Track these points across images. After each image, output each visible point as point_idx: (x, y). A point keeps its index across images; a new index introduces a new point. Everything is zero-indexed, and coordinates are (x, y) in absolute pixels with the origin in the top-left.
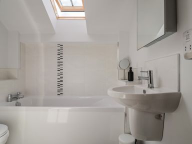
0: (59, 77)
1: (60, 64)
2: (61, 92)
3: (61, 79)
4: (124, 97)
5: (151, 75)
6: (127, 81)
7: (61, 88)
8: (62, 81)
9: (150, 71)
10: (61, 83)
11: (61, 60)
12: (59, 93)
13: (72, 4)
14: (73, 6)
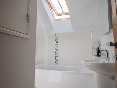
0: (56, 54)
1: (56, 46)
2: (57, 63)
3: (57, 55)
4: (90, 65)
5: (108, 52)
6: (97, 56)
7: (57, 60)
8: (57, 56)
9: (107, 50)
10: (57, 57)
11: (57, 44)
12: (56, 63)
13: (63, 11)
14: (63, 12)
